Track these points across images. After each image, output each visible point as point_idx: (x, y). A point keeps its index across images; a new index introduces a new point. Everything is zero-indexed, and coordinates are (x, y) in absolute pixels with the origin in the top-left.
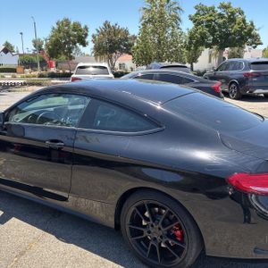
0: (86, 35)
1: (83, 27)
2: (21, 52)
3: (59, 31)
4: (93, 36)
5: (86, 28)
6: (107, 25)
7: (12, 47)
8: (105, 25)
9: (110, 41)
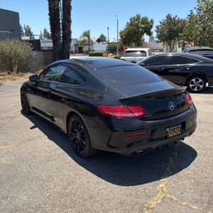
0: (152, 26)
1: (149, 20)
2: (110, 42)
3: (131, 24)
4: (157, 27)
5: (152, 21)
6: (169, 17)
7: (105, 38)
8: (167, 17)
9: (170, 30)
